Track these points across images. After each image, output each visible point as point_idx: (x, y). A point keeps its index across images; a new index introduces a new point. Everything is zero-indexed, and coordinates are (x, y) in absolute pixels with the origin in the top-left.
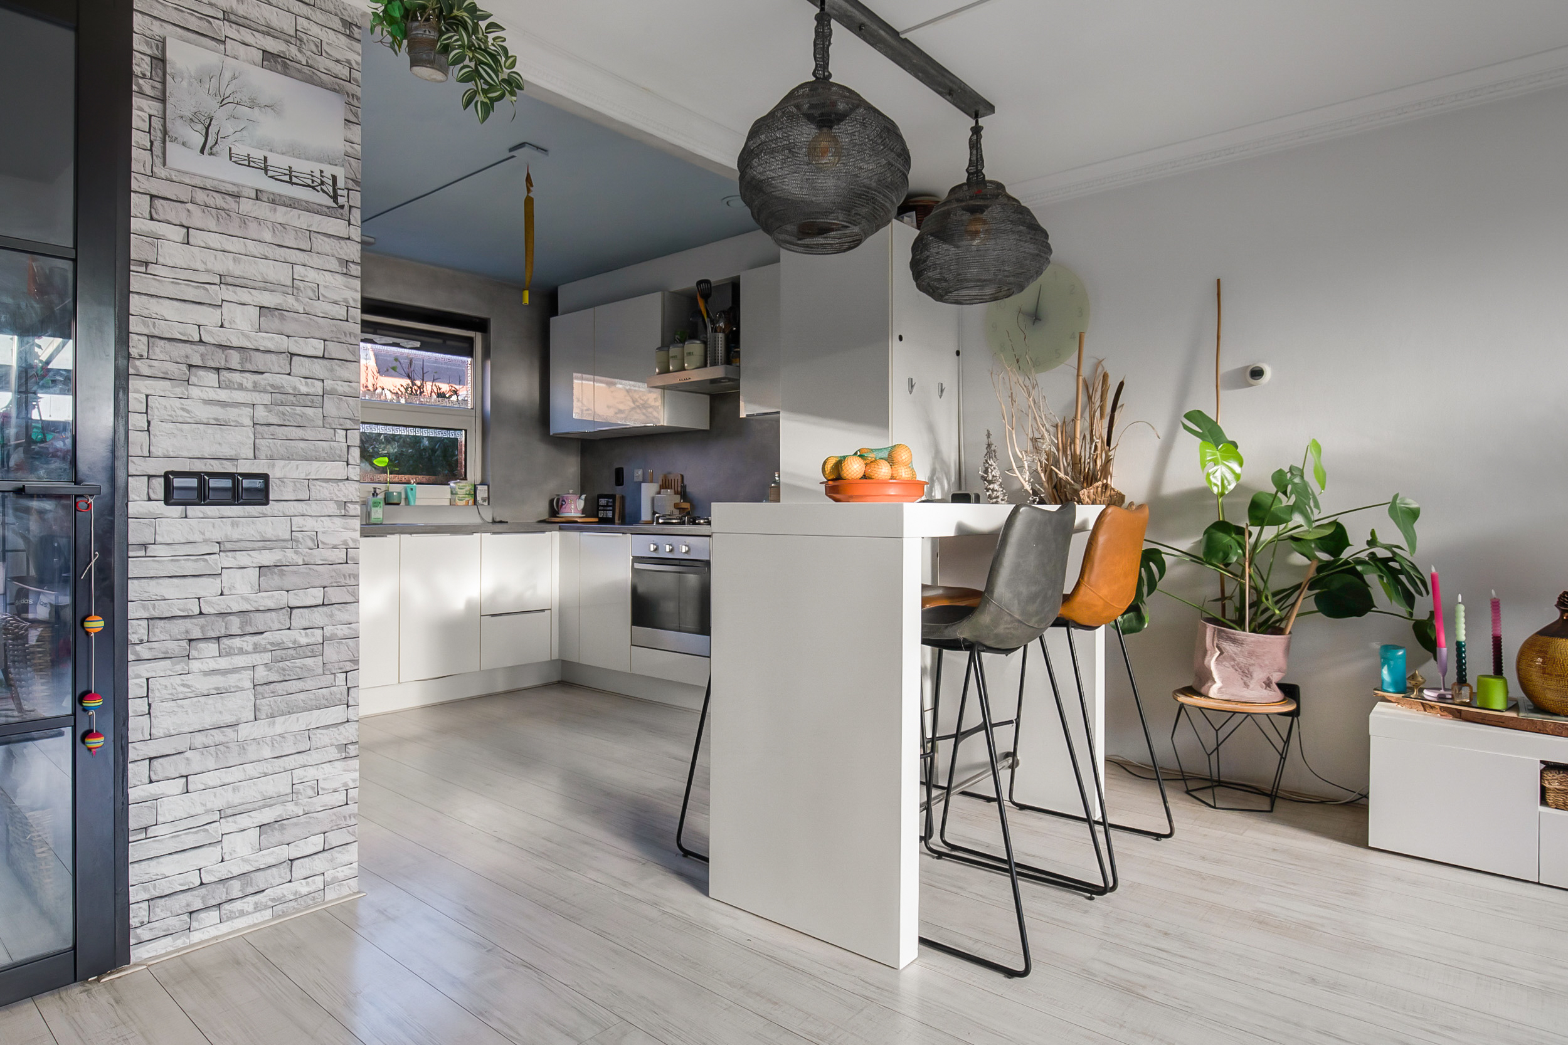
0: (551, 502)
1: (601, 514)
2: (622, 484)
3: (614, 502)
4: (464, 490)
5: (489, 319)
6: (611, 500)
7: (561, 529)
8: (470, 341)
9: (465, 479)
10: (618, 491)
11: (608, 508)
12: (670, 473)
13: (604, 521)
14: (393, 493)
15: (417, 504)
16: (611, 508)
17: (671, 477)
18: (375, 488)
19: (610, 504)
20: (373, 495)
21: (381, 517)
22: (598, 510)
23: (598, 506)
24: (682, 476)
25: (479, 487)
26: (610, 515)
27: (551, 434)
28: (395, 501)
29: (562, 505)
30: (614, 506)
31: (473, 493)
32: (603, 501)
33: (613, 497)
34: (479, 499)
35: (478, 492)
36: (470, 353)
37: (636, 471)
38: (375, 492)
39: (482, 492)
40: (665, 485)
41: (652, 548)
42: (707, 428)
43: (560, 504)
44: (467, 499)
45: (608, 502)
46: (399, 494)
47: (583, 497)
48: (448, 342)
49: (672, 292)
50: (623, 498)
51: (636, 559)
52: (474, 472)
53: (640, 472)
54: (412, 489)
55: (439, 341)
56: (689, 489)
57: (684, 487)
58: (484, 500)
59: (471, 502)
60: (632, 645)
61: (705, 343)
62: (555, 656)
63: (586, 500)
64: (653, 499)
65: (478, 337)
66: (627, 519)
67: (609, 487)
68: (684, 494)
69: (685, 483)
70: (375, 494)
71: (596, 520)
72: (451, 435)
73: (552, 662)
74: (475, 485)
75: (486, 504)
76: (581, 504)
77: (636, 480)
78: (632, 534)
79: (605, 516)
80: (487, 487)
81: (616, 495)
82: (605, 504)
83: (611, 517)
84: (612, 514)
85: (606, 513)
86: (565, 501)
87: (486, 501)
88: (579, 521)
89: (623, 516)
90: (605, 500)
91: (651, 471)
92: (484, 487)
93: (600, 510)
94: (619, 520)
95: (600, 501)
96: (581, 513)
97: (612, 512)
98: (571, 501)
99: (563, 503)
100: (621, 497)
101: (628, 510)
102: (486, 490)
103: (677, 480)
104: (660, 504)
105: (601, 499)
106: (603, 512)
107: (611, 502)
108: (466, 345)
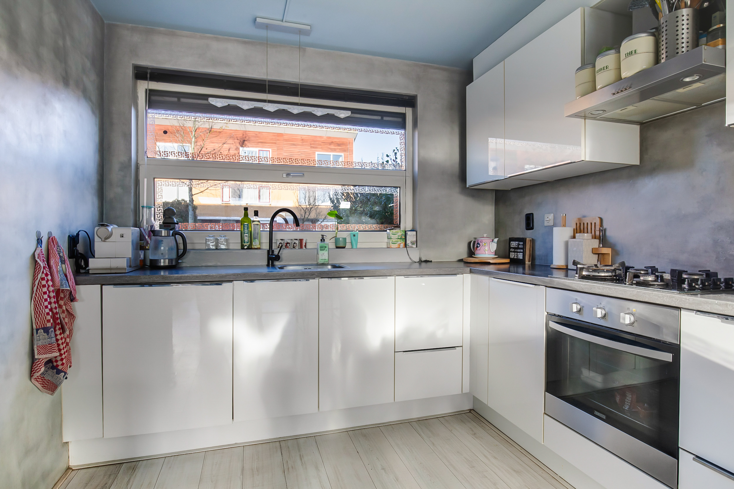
0: (469, 243)
1: (512, 255)
2: (532, 228)
3: (524, 244)
4: (397, 236)
5: (417, 95)
6: (521, 243)
7: (471, 272)
8: (403, 116)
9: (398, 227)
10: (529, 235)
11: (519, 251)
12: (584, 217)
13: (517, 263)
14: (340, 238)
15: (359, 246)
16: (522, 251)
17: (586, 221)
18: (323, 236)
19: (520, 246)
20: (321, 240)
21: (327, 258)
22: (510, 252)
23: (510, 248)
24: (601, 220)
25: (409, 233)
26: (520, 256)
27: (467, 186)
28: (341, 245)
29: (477, 247)
30: (524, 248)
31: (404, 237)
32: (514, 244)
33: (523, 240)
34: (408, 242)
35: (408, 237)
36: (403, 126)
37: (546, 216)
38: (323, 238)
39: (411, 237)
40: (580, 229)
41: (575, 308)
42: (638, 163)
43: (475, 246)
44: (399, 242)
45: (519, 244)
46: (345, 239)
47: (496, 240)
48: (385, 118)
49: (591, 7)
50: (533, 241)
51: (551, 316)
52: (407, 222)
53: (551, 216)
54: (354, 236)
55: (379, 118)
56: (608, 233)
57: (603, 231)
58: (412, 243)
59: (402, 245)
60: (545, 413)
61: (656, 33)
62: (466, 390)
63: (498, 243)
64: (567, 244)
65: (409, 112)
66: (537, 262)
67: (520, 231)
68: (603, 239)
69: (605, 226)
70: (323, 240)
71: (507, 261)
72: (388, 191)
73: (463, 395)
74: (405, 231)
75: (415, 246)
76: (494, 247)
77: (546, 224)
78: (546, 286)
79: (516, 258)
80: (415, 232)
81: (526, 239)
82: (516, 247)
83: (522, 258)
84: (522, 256)
85: (517, 254)
86: (480, 243)
87: (414, 244)
88: (491, 262)
89: (533, 258)
90: (517, 242)
91: (563, 215)
92: (412, 233)
93: (512, 252)
94: (529, 261)
95: (512, 244)
96: (495, 255)
97: (522, 254)
98: (484, 243)
99: (479, 246)
100: (531, 240)
101: (538, 252)
102: (415, 235)
103: (595, 223)
104: (575, 249)
105: (513, 242)
106: (514, 253)
107: (521, 245)
108: (399, 120)
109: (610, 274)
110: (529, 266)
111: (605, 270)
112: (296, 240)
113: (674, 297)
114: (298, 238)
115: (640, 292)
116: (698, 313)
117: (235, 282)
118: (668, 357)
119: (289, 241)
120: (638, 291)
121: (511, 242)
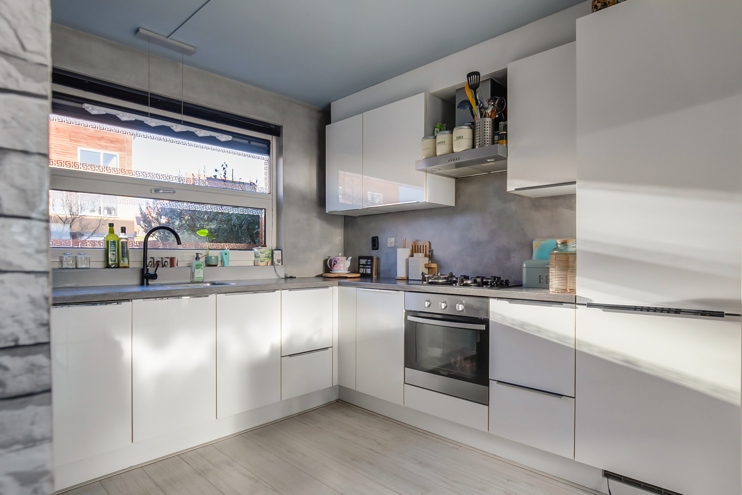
0: (325, 261)
1: (362, 270)
2: (377, 249)
3: (372, 262)
4: (264, 254)
5: (282, 126)
6: (369, 261)
7: (340, 284)
8: (268, 143)
9: (265, 246)
10: (374, 254)
11: (367, 267)
12: (418, 241)
13: (365, 277)
14: (212, 257)
15: (230, 265)
16: (370, 267)
17: (420, 243)
18: (197, 254)
19: (368, 263)
20: (196, 258)
21: (203, 276)
22: (359, 268)
23: (359, 264)
24: (430, 243)
25: (275, 252)
26: (369, 271)
27: (327, 212)
28: (214, 264)
29: (335, 264)
30: (372, 265)
31: (271, 256)
32: (363, 261)
33: (371, 258)
34: (275, 260)
35: (274, 255)
36: (268, 153)
37: (389, 239)
38: (197, 256)
39: (277, 255)
40: (415, 250)
41: (427, 304)
42: (454, 205)
43: (333, 264)
44: (267, 261)
45: (367, 262)
46: (217, 257)
47: (350, 258)
48: (253, 143)
50: (378, 259)
51: (408, 312)
52: (271, 241)
53: (393, 240)
54: (226, 254)
55: (246, 142)
56: (435, 253)
57: (431, 251)
58: (279, 261)
59: (270, 263)
60: (405, 383)
61: (473, 127)
62: (335, 383)
63: (352, 261)
64: (407, 261)
65: (273, 140)
66: (382, 275)
67: (367, 250)
68: (431, 257)
69: (432, 247)
70: (197, 258)
71: (358, 275)
72: (255, 212)
73: (333, 387)
74: (272, 250)
75: (280, 264)
76: (348, 264)
77: (389, 245)
78: (405, 291)
79: (365, 272)
80: (280, 251)
81: (373, 257)
82: (365, 264)
83: (370, 273)
84: (370, 271)
85: (366, 270)
86: (337, 261)
87: (280, 262)
88: (348, 276)
89: (378, 273)
90: (365, 260)
91: (404, 239)
92: (278, 252)
93: (361, 268)
94: (375, 275)
95: (361, 261)
96: (349, 271)
97: (370, 269)
98: (340, 261)
99: (336, 263)
100: (376, 258)
101: (382, 268)
102: (280, 254)
103: (426, 246)
104: (414, 265)
105: (362, 260)
106: (363, 269)
107: (370, 262)
108: (265, 146)
109: (445, 280)
110: (375, 279)
111: (442, 278)
112: (168, 258)
113: (486, 291)
114: (169, 257)
115: (467, 290)
116: (498, 299)
117: (133, 301)
118: (483, 327)
119: (160, 260)
120: (466, 290)
121: (360, 260)
